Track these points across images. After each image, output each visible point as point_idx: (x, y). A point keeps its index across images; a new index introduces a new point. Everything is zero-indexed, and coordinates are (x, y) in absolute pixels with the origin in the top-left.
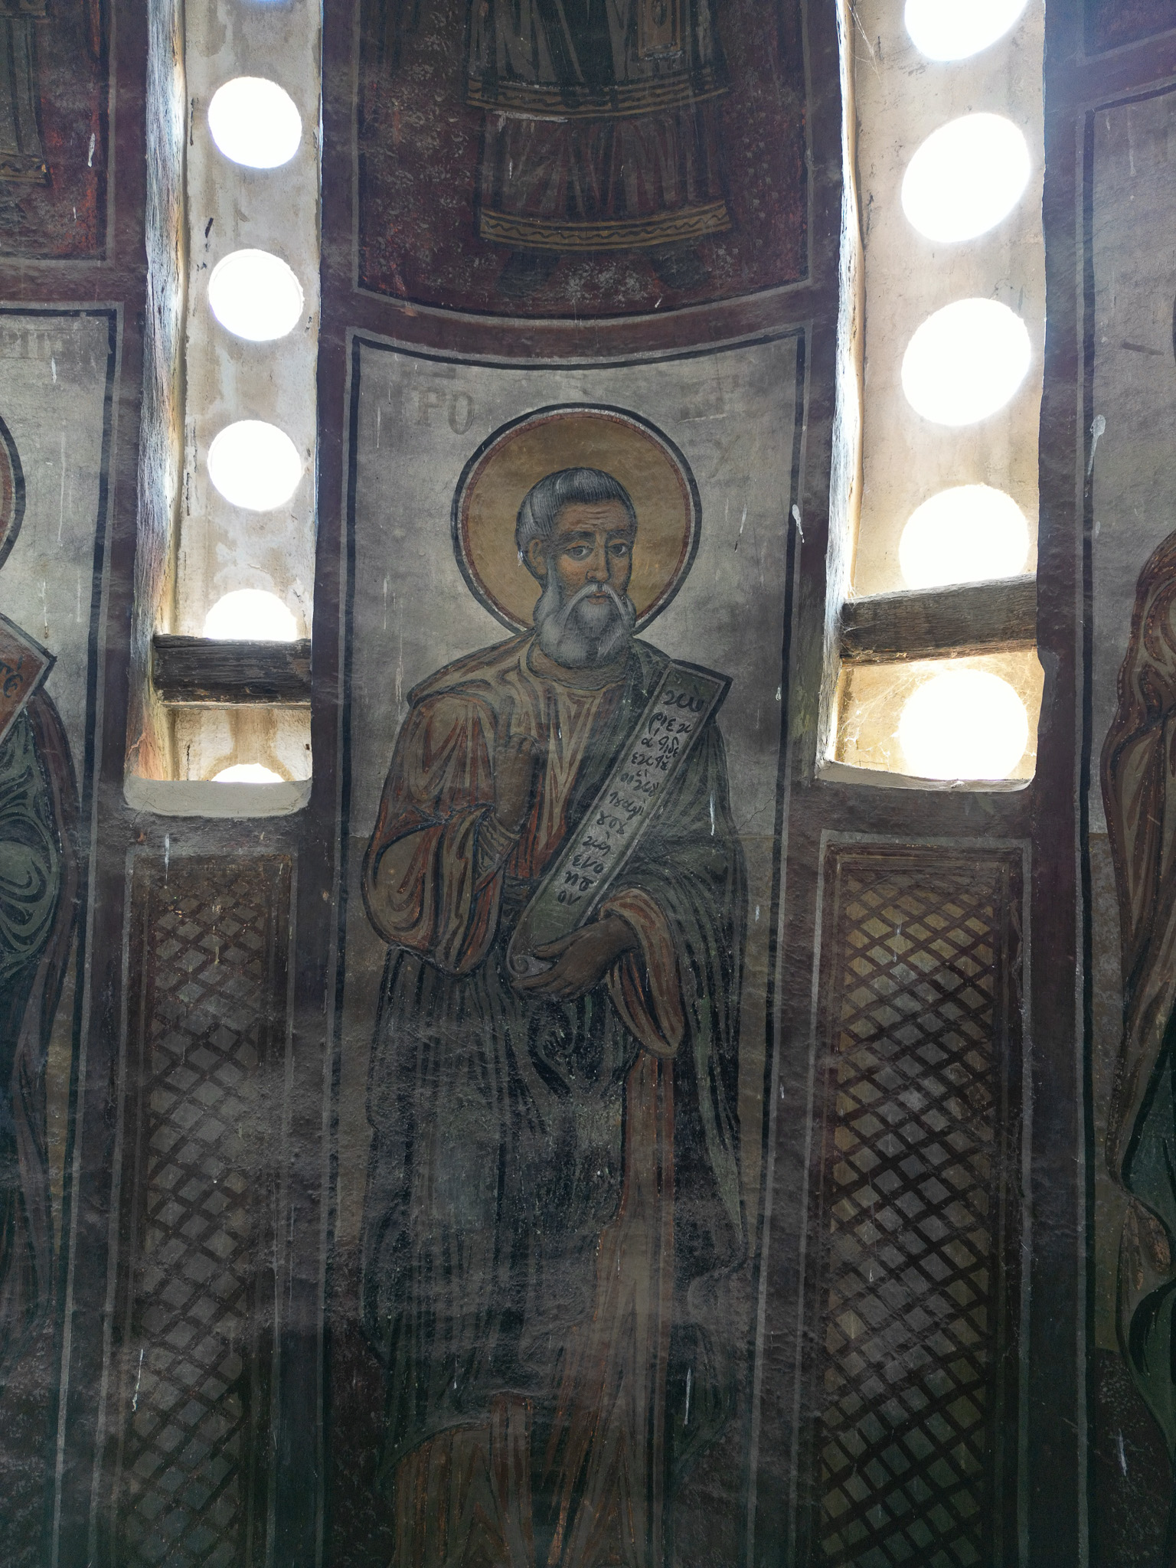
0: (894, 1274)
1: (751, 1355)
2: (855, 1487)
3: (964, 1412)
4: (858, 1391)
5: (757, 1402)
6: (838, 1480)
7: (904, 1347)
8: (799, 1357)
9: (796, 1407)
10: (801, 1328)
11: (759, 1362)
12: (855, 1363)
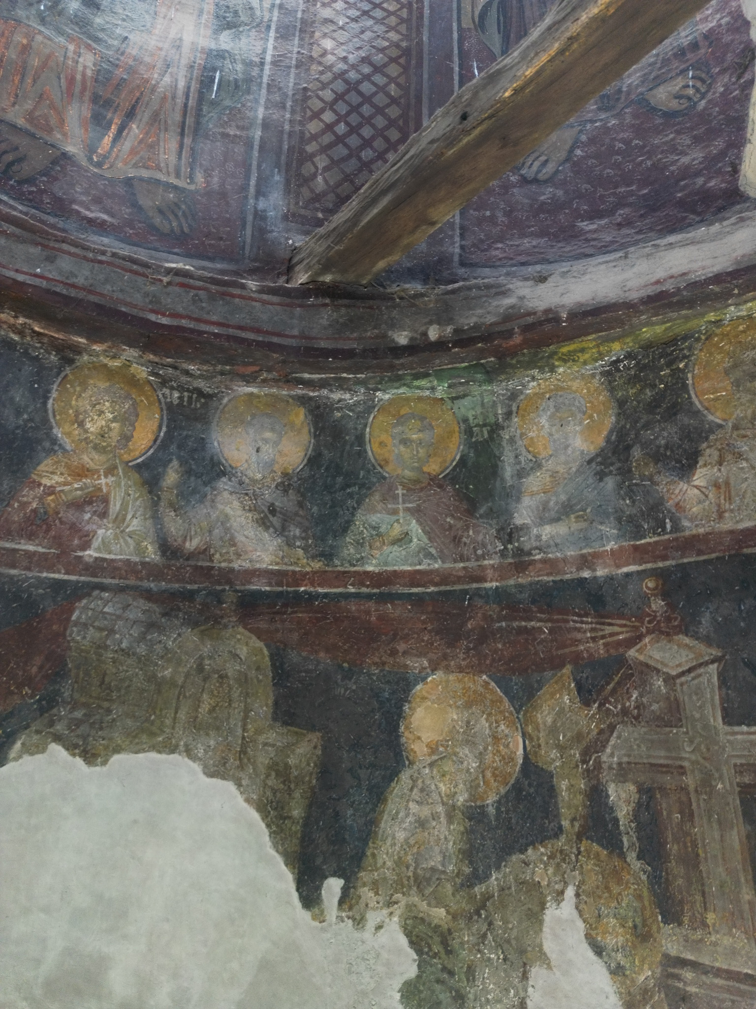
0: (355, 20)
1: (262, 64)
2: (328, 117)
3: (394, 70)
4: (331, 71)
5: (264, 85)
6: (317, 115)
7: (360, 48)
8: (294, 62)
9: (291, 85)
10: (296, 50)
11: (267, 67)
12: (330, 59)
